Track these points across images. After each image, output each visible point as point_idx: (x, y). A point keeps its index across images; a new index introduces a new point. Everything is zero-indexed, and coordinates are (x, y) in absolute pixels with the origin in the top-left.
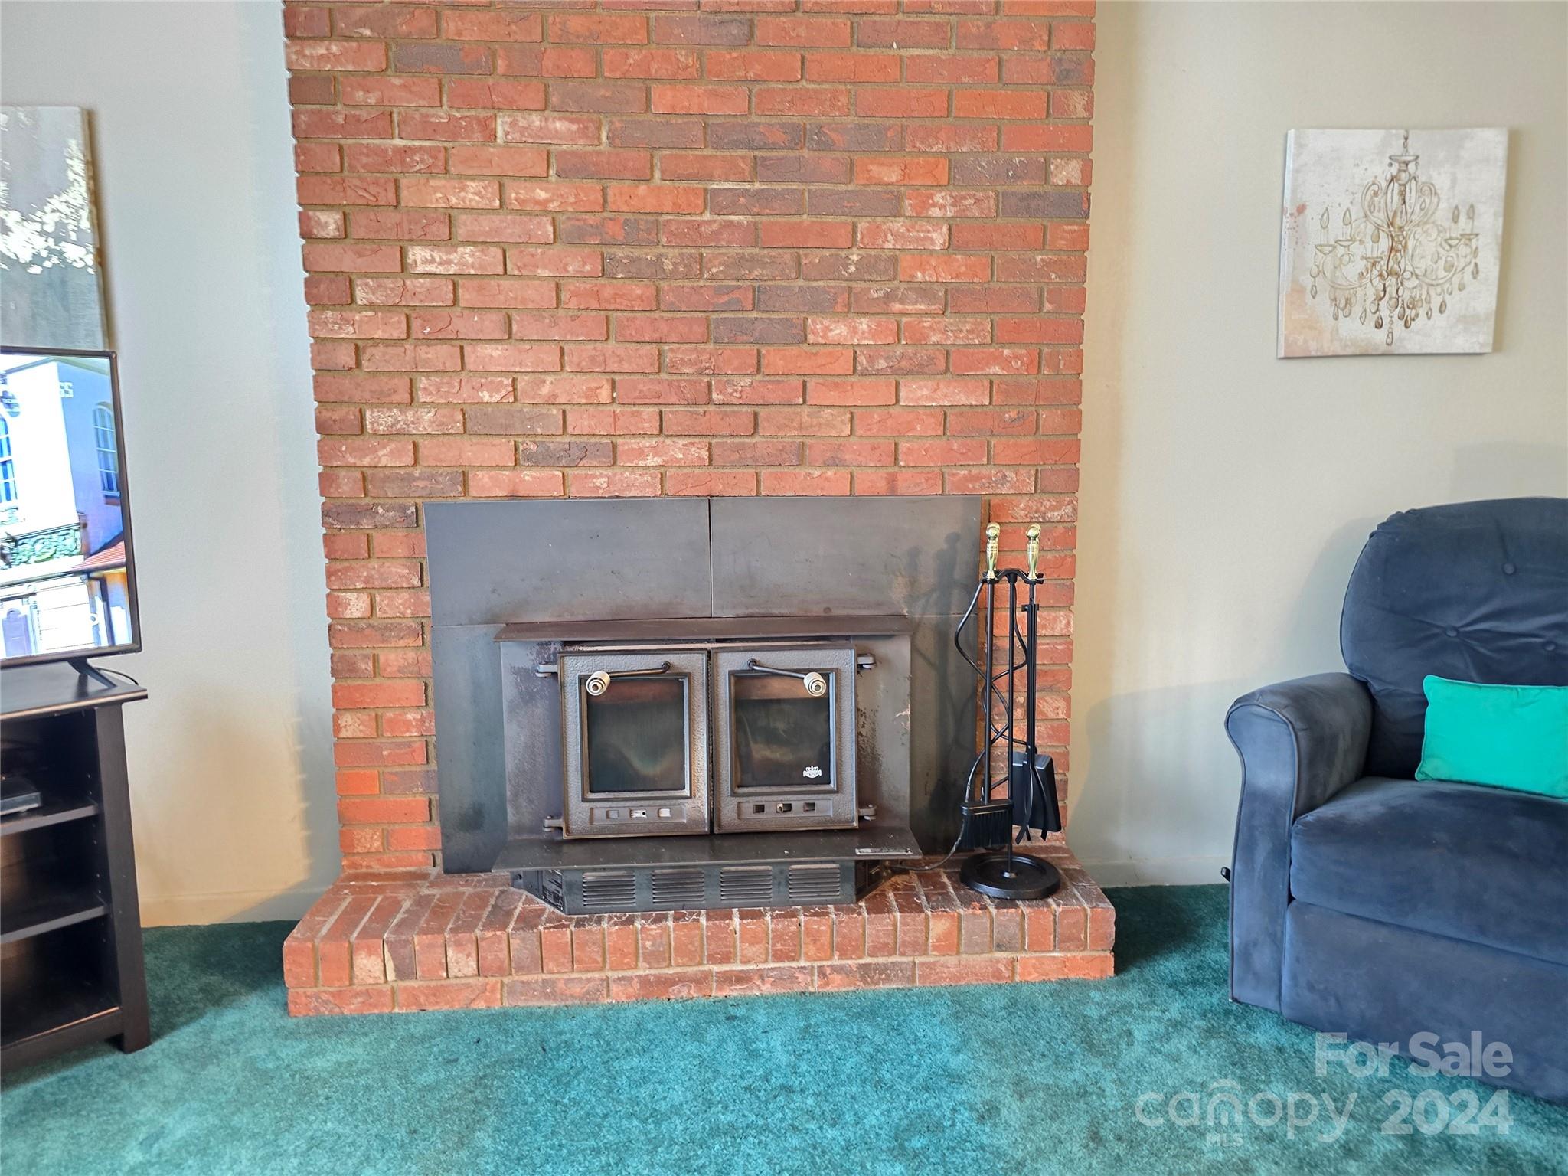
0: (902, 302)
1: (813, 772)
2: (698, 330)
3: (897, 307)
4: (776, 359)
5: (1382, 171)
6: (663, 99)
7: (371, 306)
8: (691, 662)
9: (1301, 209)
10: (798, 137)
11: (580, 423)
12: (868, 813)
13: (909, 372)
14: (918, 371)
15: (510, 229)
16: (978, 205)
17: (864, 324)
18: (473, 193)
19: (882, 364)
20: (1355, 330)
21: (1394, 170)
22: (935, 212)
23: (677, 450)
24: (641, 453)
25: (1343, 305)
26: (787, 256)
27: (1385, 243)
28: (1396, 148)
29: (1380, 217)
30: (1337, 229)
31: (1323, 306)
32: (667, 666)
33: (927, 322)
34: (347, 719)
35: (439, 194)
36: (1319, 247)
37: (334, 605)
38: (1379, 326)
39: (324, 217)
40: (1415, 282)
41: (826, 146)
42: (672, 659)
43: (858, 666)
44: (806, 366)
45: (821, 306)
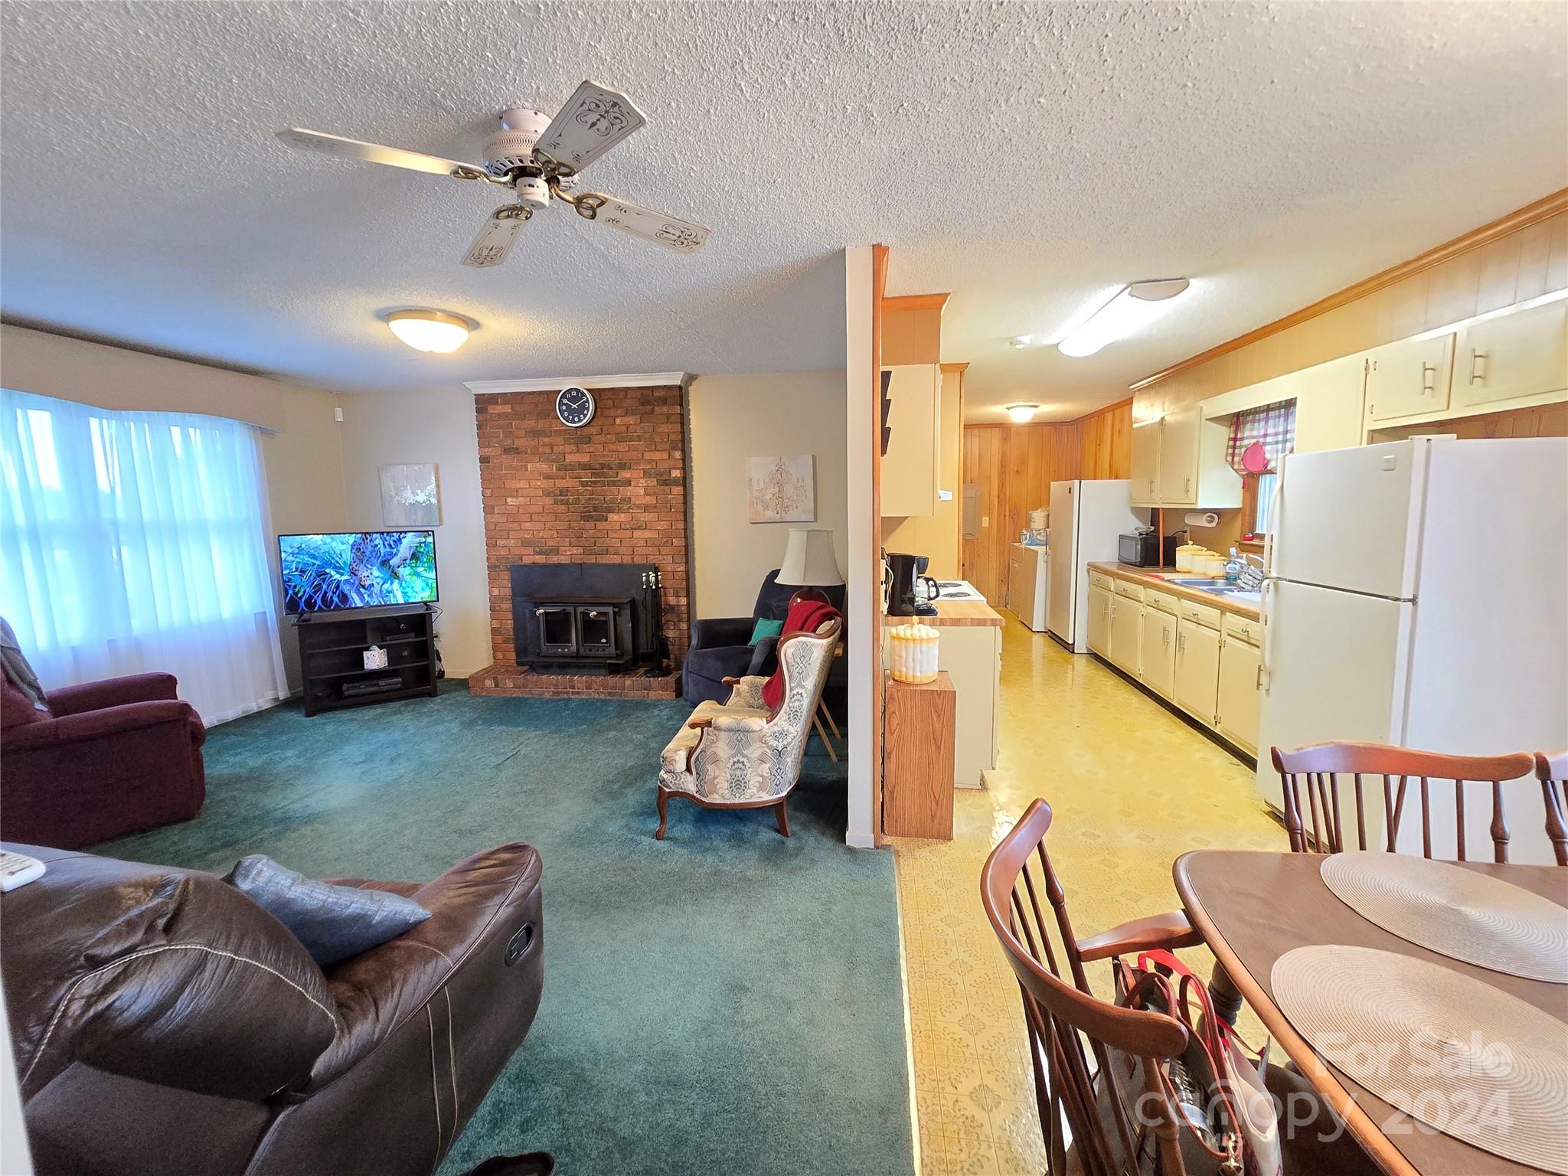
0: (633, 509)
1: (604, 641)
2: (579, 518)
3: (631, 511)
4: (600, 525)
5: (774, 468)
6: (569, 458)
7: (499, 514)
8: (571, 609)
9: (751, 480)
10: (603, 466)
11: (550, 543)
12: (618, 652)
13: (636, 529)
14: (639, 528)
15: (532, 493)
16: (652, 482)
17: (623, 515)
18: (523, 484)
19: (628, 527)
20: (770, 514)
21: (777, 468)
22: (641, 485)
23: (575, 550)
24: (565, 551)
25: (766, 507)
26: (602, 498)
27: (777, 489)
28: (778, 462)
29: (775, 481)
30: (762, 485)
31: (760, 507)
32: (564, 610)
33: (639, 514)
34: (494, 622)
35: (512, 484)
36: (757, 490)
37: (490, 592)
38: (777, 513)
39: (487, 491)
40: (787, 500)
41: (611, 468)
42: (566, 608)
43: (614, 612)
44: (608, 527)
45: (611, 511)
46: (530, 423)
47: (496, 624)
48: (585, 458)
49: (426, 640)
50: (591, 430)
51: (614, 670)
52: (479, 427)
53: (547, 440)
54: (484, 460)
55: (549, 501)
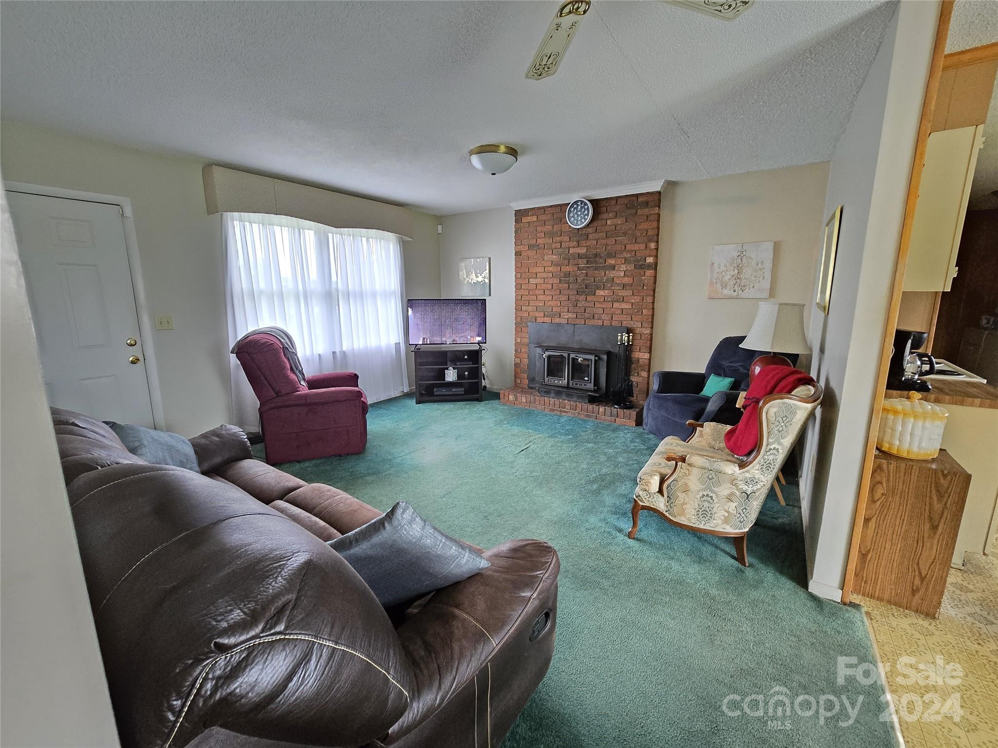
0: (614, 287)
1: (586, 379)
2: (576, 292)
3: (613, 288)
4: (589, 298)
5: (736, 254)
6: (571, 251)
7: (524, 289)
8: (566, 355)
9: (713, 264)
10: (596, 255)
11: (555, 309)
12: (596, 388)
13: (615, 301)
14: (617, 301)
15: (545, 275)
16: (631, 267)
17: (606, 291)
18: (541, 269)
19: (610, 299)
20: (726, 292)
21: (739, 254)
22: (622, 269)
23: (570, 315)
24: (564, 315)
25: (724, 286)
26: (593, 279)
27: (736, 272)
28: (740, 248)
29: (735, 265)
30: (723, 268)
31: (719, 286)
32: (561, 355)
33: (619, 291)
34: (516, 359)
35: (536, 270)
36: (718, 273)
37: (516, 340)
38: (735, 291)
39: (518, 274)
40: (745, 280)
41: (601, 257)
42: (563, 354)
43: (595, 359)
44: (595, 300)
45: (598, 288)
46: (548, 228)
47: (518, 361)
48: (583, 251)
49: (478, 367)
50: (590, 230)
51: (592, 400)
52: (516, 232)
53: (558, 239)
54: (518, 254)
55: (556, 281)
